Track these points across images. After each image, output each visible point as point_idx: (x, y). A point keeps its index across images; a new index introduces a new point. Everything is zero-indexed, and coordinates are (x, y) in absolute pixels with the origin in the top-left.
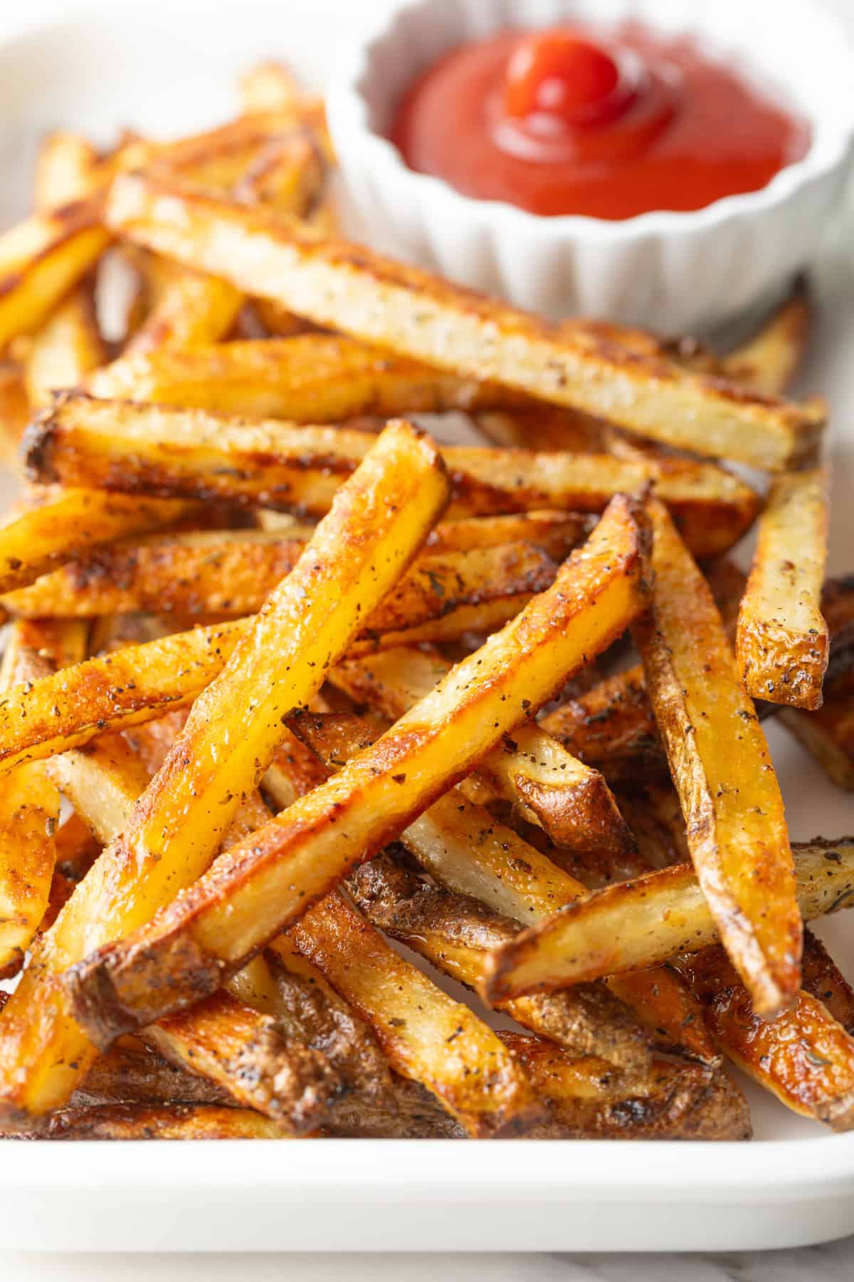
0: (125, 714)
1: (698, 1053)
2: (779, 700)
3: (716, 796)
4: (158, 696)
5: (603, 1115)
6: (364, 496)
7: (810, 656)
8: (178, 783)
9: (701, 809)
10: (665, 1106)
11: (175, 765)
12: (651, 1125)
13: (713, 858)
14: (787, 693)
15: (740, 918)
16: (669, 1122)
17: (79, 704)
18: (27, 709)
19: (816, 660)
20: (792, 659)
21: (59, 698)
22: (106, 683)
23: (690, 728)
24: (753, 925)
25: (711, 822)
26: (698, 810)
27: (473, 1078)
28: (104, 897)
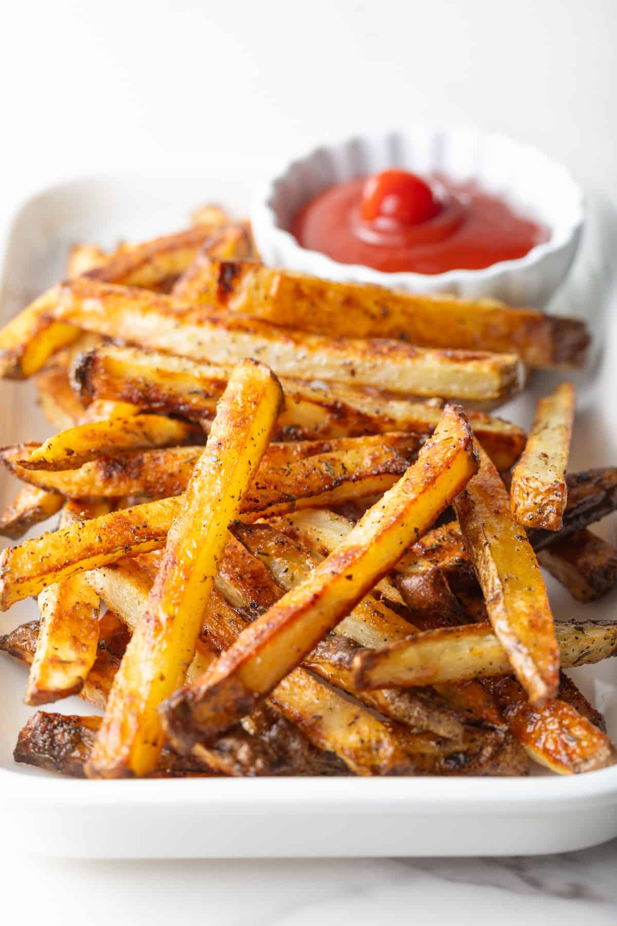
0: (141, 542)
1: (493, 723)
2: (536, 525)
3: (504, 581)
4: (161, 532)
5: (439, 763)
6: (235, 400)
7: (555, 496)
8: (173, 575)
9: (495, 588)
10: (478, 755)
11: (168, 567)
12: (470, 767)
13: (503, 614)
14: (541, 520)
15: (520, 646)
16: (480, 765)
17: (113, 535)
18: (81, 536)
19: (558, 498)
20: (543, 498)
21: (100, 532)
22: (129, 524)
23: (487, 543)
24: (529, 649)
25: (501, 595)
26: (493, 589)
27: (366, 745)
28: (146, 646)
